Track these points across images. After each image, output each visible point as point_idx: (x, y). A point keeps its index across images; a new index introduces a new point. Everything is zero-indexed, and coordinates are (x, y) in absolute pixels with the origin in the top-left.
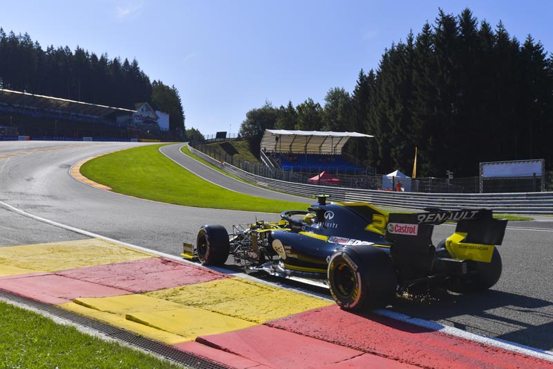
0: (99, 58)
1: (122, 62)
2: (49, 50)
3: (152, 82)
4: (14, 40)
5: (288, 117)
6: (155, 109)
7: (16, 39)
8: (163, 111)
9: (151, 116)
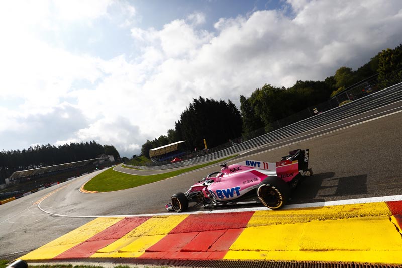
0: (80, 144)
1: (89, 143)
2: (59, 147)
3: (103, 146)
4: (44, 147)
5: (156, 143)
6: (107, 155)
7: (45, 147)
8: (110, 155)
9: (106, 158)
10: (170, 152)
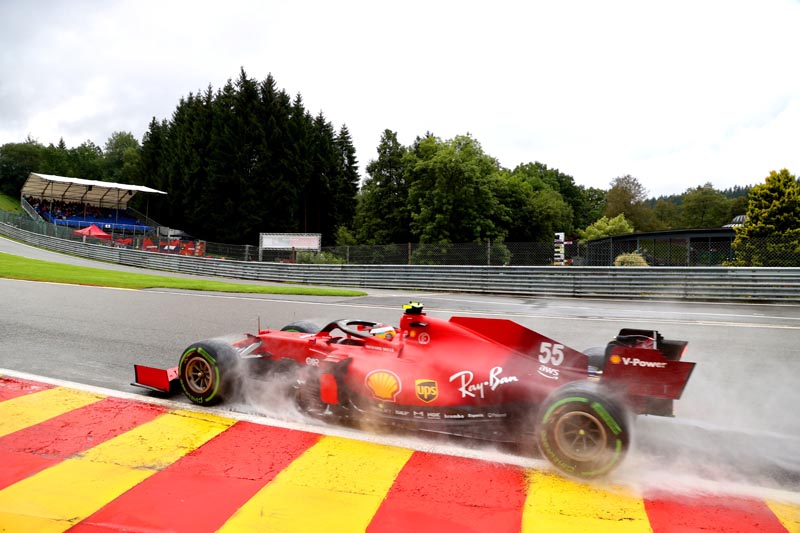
5: (58, 160)
10: (97, 205)
